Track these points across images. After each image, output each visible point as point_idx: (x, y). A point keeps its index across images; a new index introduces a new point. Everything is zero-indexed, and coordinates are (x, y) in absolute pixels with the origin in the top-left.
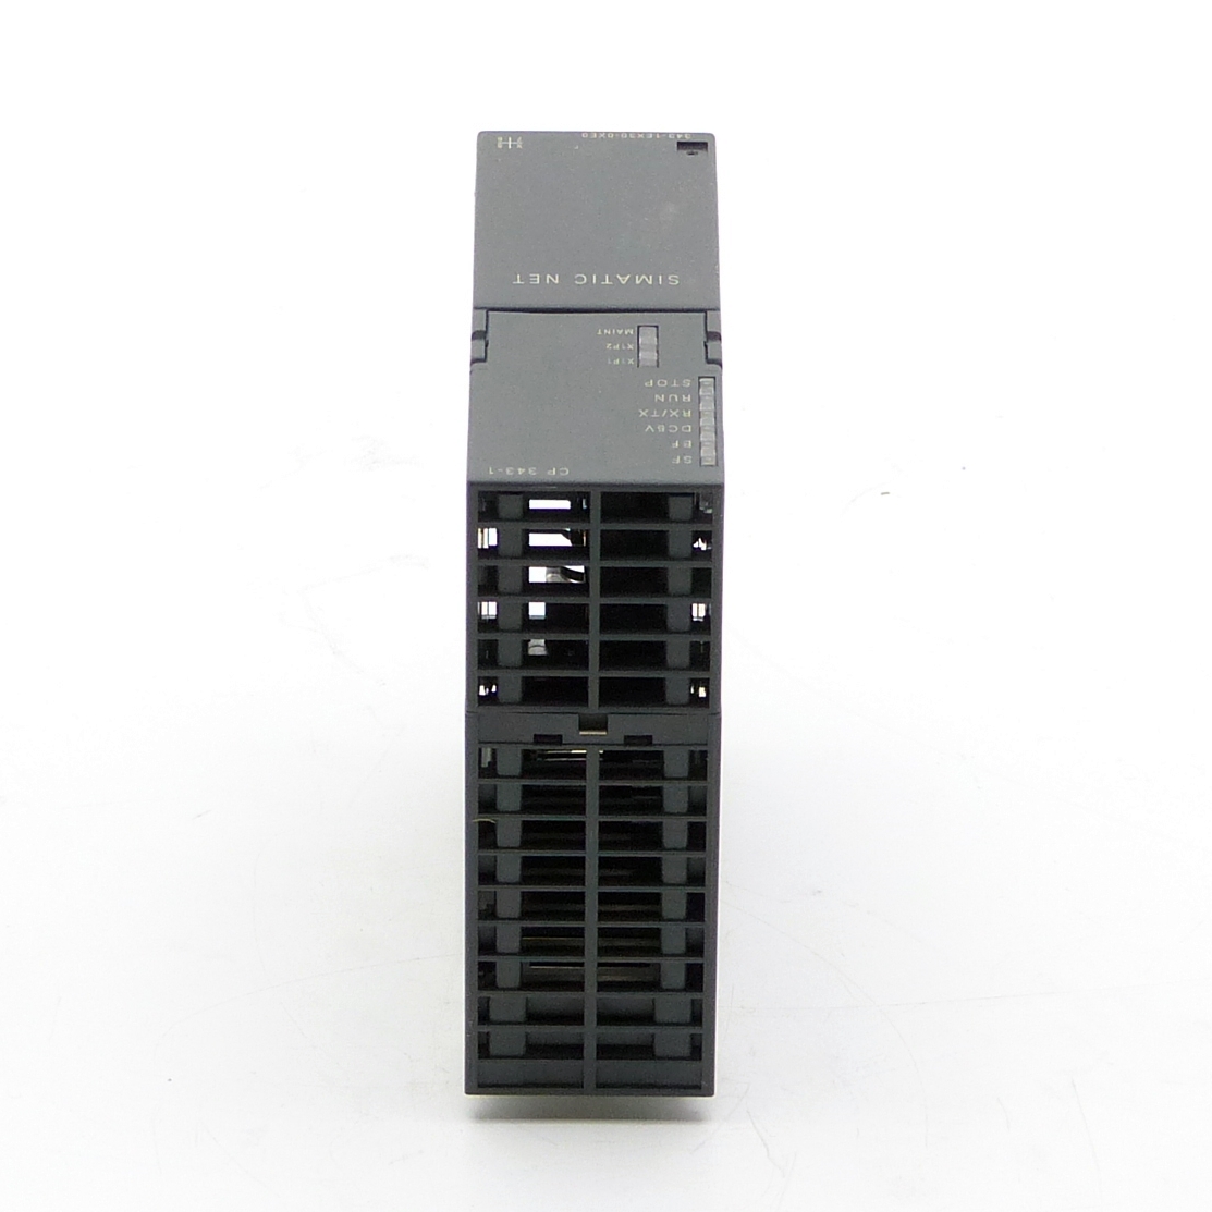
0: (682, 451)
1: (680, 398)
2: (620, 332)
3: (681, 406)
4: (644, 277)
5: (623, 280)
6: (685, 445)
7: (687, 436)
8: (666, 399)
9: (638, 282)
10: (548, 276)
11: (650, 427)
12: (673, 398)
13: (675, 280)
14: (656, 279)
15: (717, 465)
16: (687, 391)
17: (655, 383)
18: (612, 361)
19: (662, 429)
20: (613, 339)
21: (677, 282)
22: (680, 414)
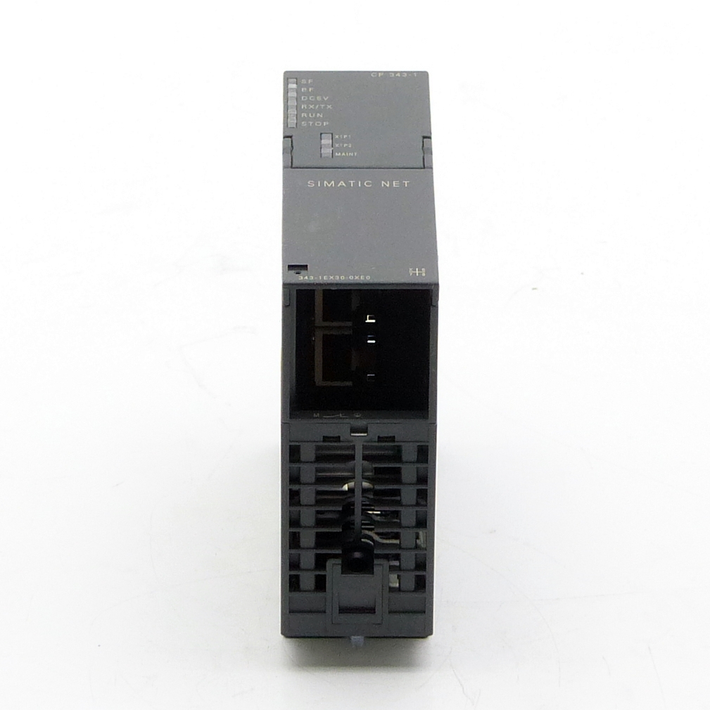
0: (307, 86)
1: (308, 115)
2: (343, 154)
3: (308, 111)
4: (329, 186)
5: (342, 183)
6: (306, 89)
7: (304, 94)
8: (316, 115)
9: (333, 182)
10: (388, 186)
11: (326, 99)
12: (312, 115)
13: (311, 184)
14: (322, 184)
15: (288, 79)
16: (304, 119)
17: (323, 124)
18: (348, 137)
19: (319, 98)
20: (347, 150)
21: (309, 183)
22: (308, 107)
